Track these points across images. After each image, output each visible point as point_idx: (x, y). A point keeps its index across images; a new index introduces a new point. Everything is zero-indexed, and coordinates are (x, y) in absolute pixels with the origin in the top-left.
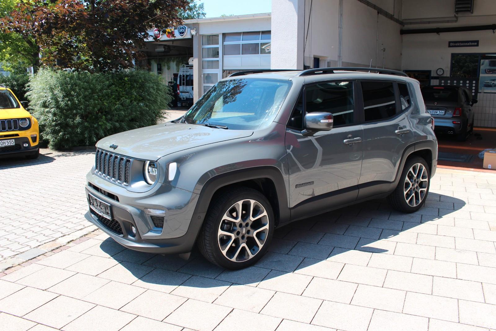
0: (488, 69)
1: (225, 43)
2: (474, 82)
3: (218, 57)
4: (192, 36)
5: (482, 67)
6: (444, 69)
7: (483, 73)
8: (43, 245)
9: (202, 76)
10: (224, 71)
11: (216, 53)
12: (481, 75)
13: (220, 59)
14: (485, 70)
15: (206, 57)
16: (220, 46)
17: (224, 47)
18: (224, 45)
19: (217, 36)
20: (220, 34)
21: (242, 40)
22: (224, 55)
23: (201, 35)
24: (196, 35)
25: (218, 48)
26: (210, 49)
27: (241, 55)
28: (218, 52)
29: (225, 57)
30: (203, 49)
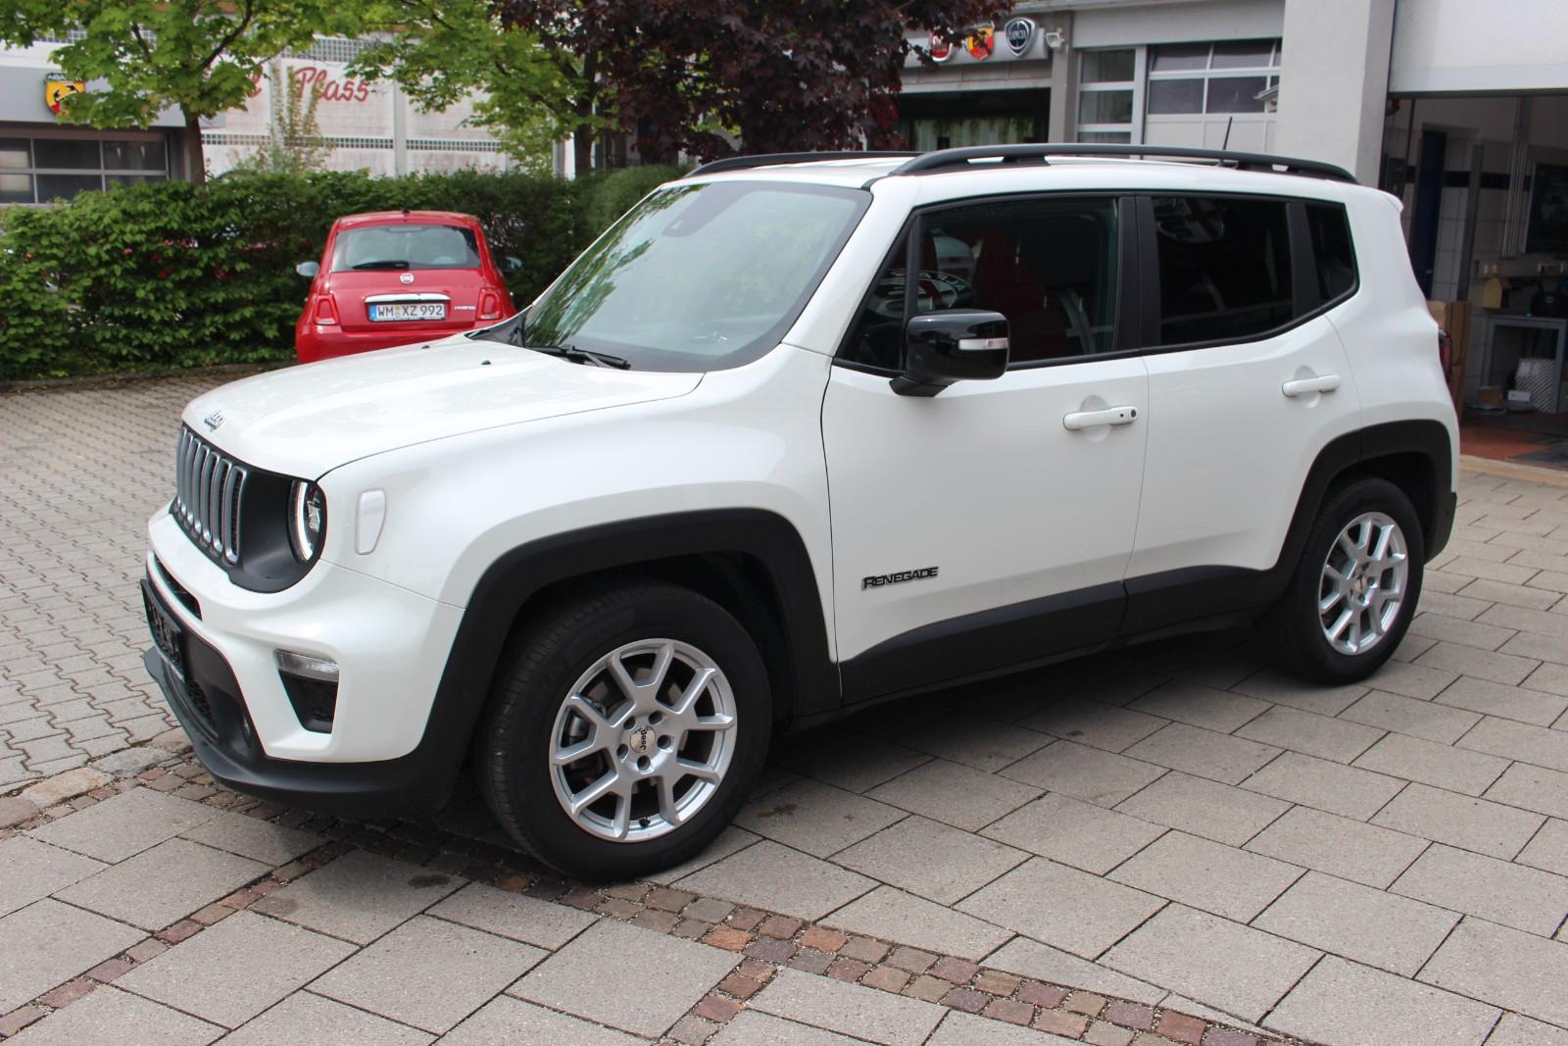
1: (1157, 75)
3: (1129, 121)
4: (1050, 51)
11: (1120, 108)
13: (1133, 127)
15: (1090, 122)
16: (1136, 86)
17: (1151, 87)
18: (1152, 82)
19: (1129, 52)
20: (1141, 46)
21: (1211, 67)
22: (1150, 112)
23: (1078, 50)
24: (1061, 51)
25: (1129, 94)
26: (1106, 93)
27: (1204, 116)
28: (1130, 106)
29: (1151, 117)
30: (1082, 94)
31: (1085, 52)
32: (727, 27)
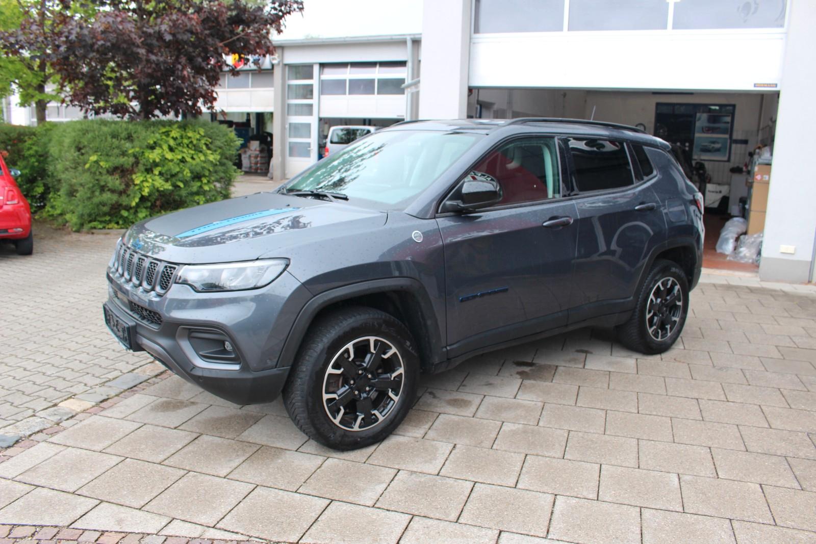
0: (706, 127)
1: (324, 77)
2: (687, 144)
3: (312, 98)
4: (273, 66)
5: (698, 124)
6: (646, 125)
7: (699, 132)
8: (138, 368)
9: (287, 126)
10: (320, 119)
11: (308, 92)
12: (697, 135)
13: (314, 101)
14: (703, 128)
15: (292, 99)
16: (314, 82)
17: (322, 83)
18: (322, 81)
19: (310, 66)
20: (316, 63)
21: (350, 73)
22: (322, 94)
23: (286, 65)
24: (279, 64)
25: (311, 86)
26: (299, 86)
27: (347, 96)
28: (311, 92)
29: (323, 97)
30: (289, 86)
31: (291, 66)
32: (123, 48)
